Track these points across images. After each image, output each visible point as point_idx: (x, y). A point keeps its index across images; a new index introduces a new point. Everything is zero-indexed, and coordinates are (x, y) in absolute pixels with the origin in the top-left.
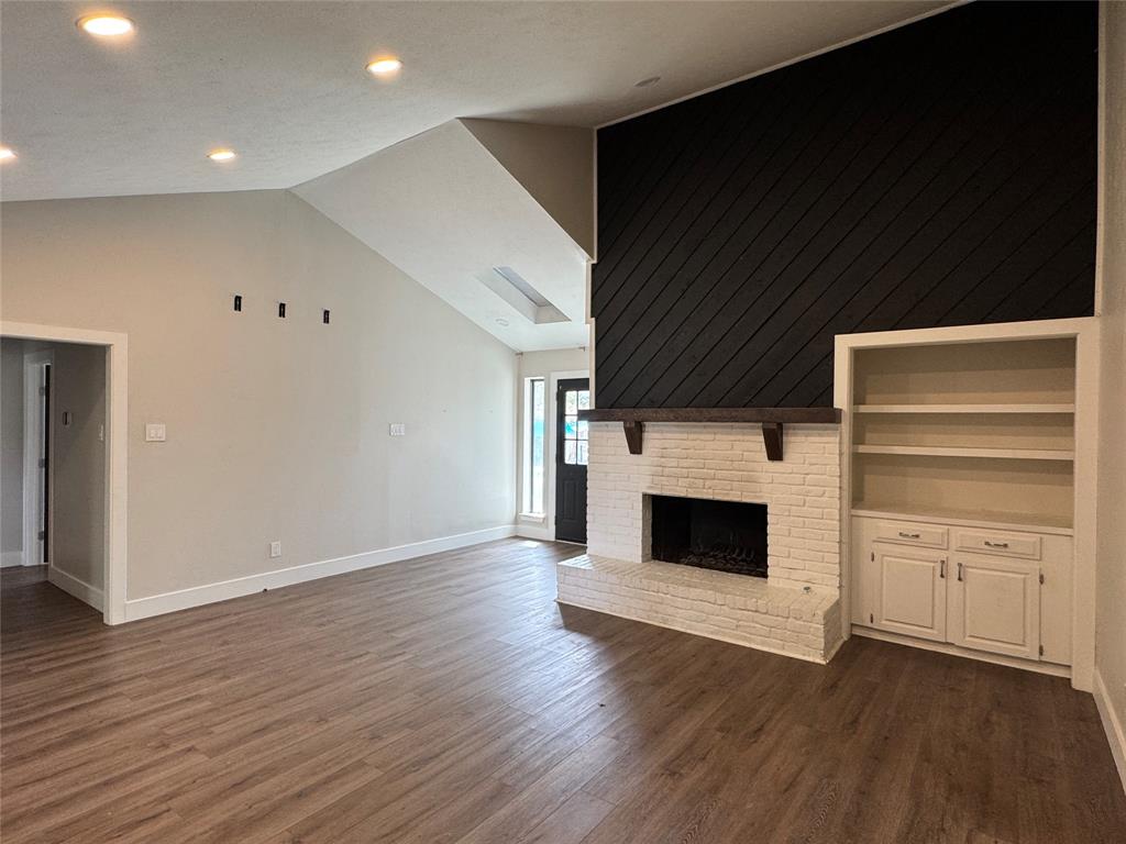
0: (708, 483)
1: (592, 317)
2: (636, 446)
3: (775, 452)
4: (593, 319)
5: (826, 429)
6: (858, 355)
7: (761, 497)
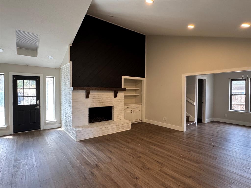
0: (103, 103)
1: (71, 61)
2: (87, 97)
3: (115, 96)
4: (71, 62)
5: (122, 92)
6: (124, 79)
7: (112, 105)
